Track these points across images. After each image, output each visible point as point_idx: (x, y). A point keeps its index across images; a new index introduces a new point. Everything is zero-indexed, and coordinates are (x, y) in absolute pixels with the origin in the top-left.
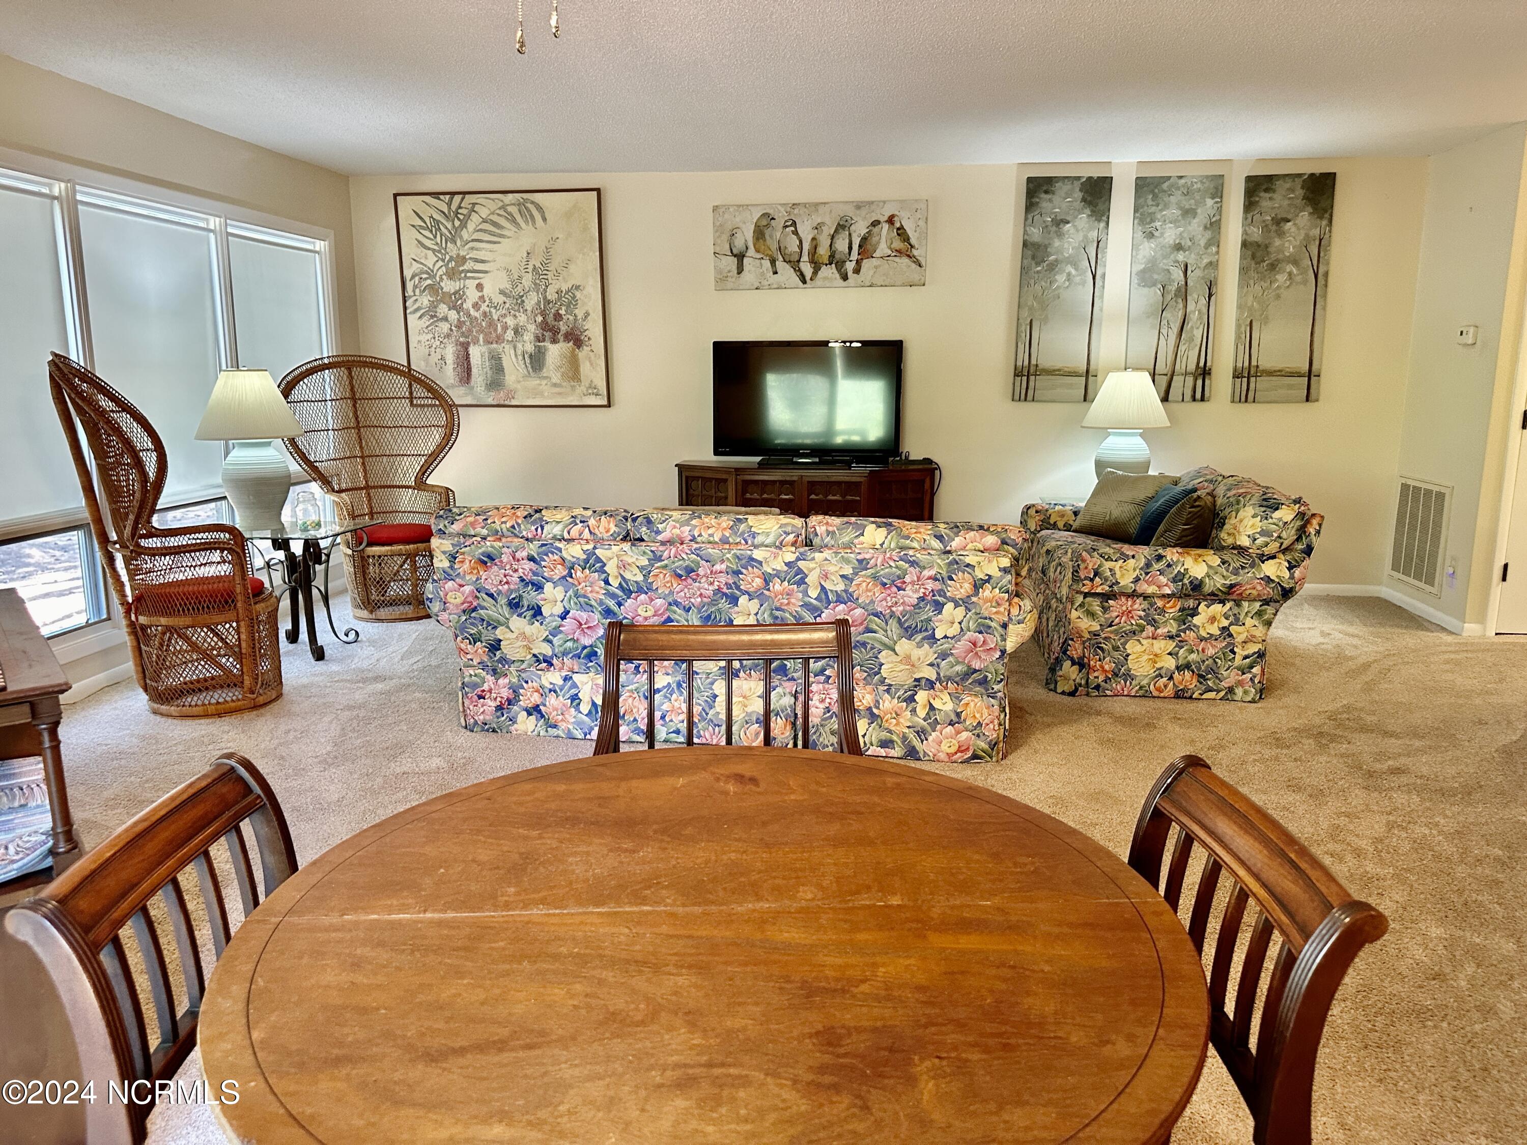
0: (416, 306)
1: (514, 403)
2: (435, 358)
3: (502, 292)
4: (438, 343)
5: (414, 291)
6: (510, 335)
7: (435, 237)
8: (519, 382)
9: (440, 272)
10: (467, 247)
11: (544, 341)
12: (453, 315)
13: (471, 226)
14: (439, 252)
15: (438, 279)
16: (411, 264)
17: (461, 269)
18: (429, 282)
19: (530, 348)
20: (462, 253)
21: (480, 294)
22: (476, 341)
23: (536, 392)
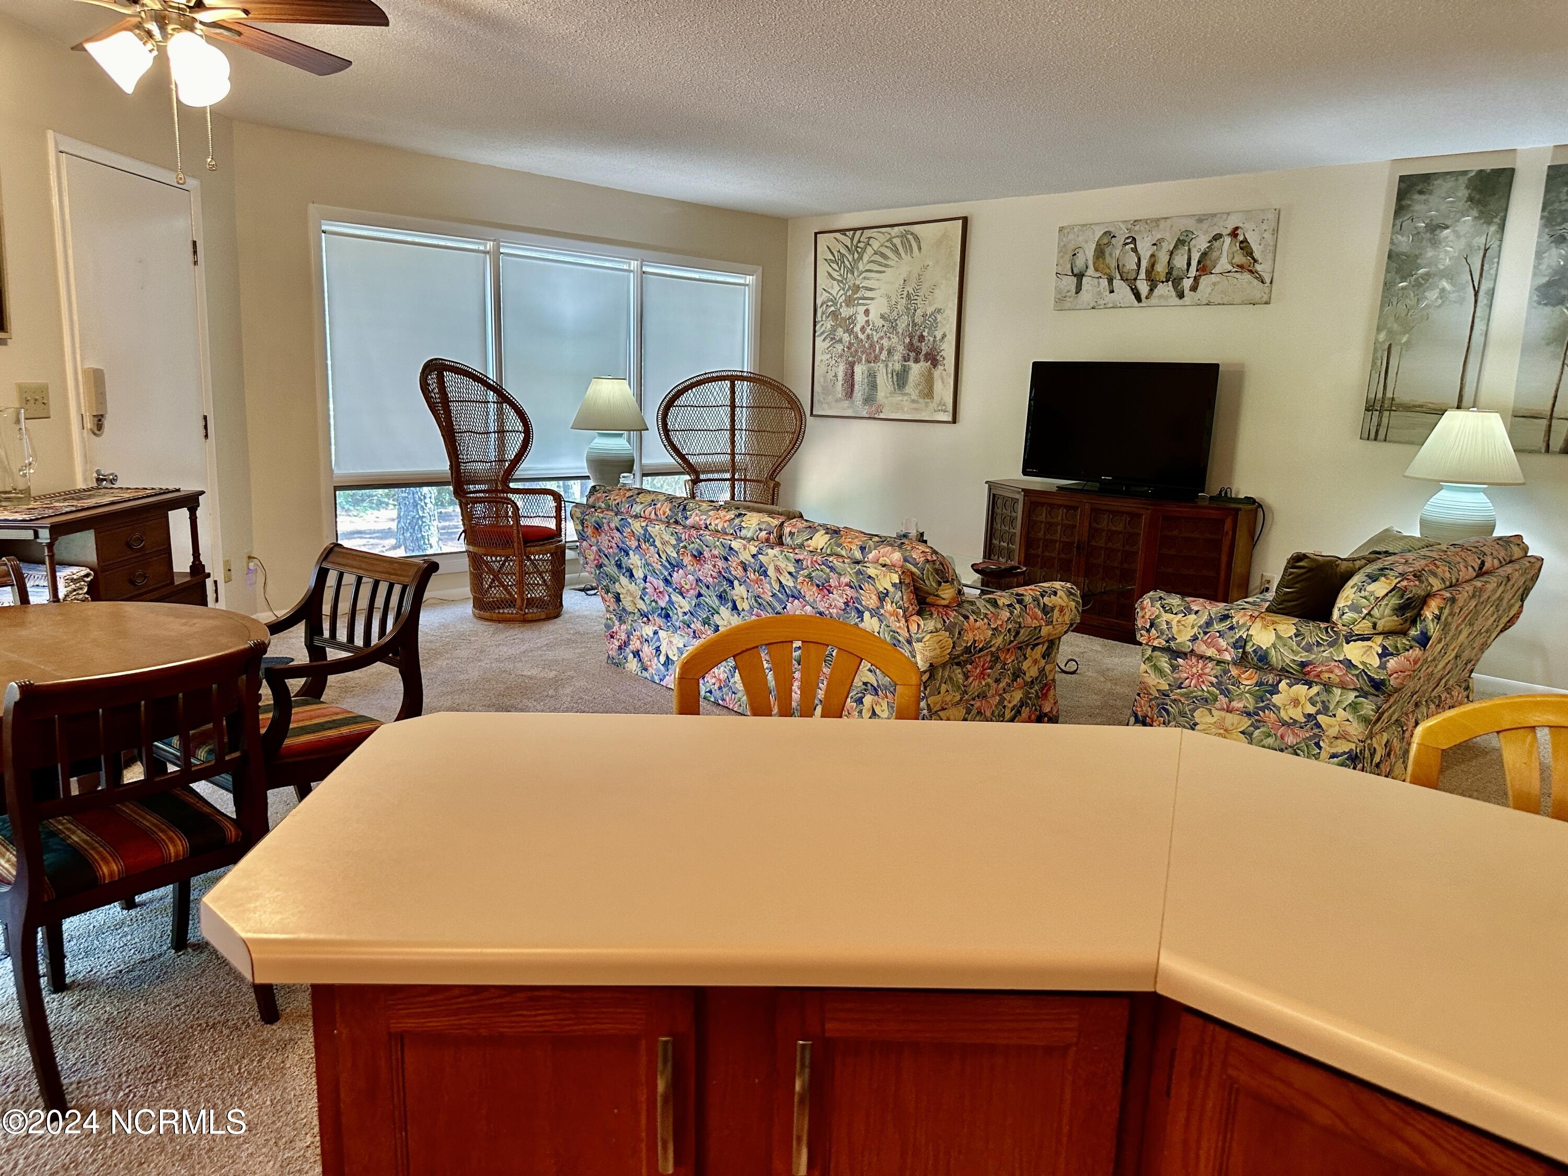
0: (821, 331)
1: (882, 416)
2: (830, 375)
3: (882, 317)
4: (834, 362)
5: (822, 317)
6: (884, 356)
7: (840, 269)
8: (887, 397)
9: (841, 300)
10: (861, 277)
11: (909, 360)
12: (846, 338)
13: (866, 258)
14: (842, 282)
15: (839, 306)
16: (822, 293)
17: (855, 296)
18: (832, 309)
19: (898, 367)
20: (857, 282)
21: (867, 319)
22: (860, 361)
23: (899, 407)
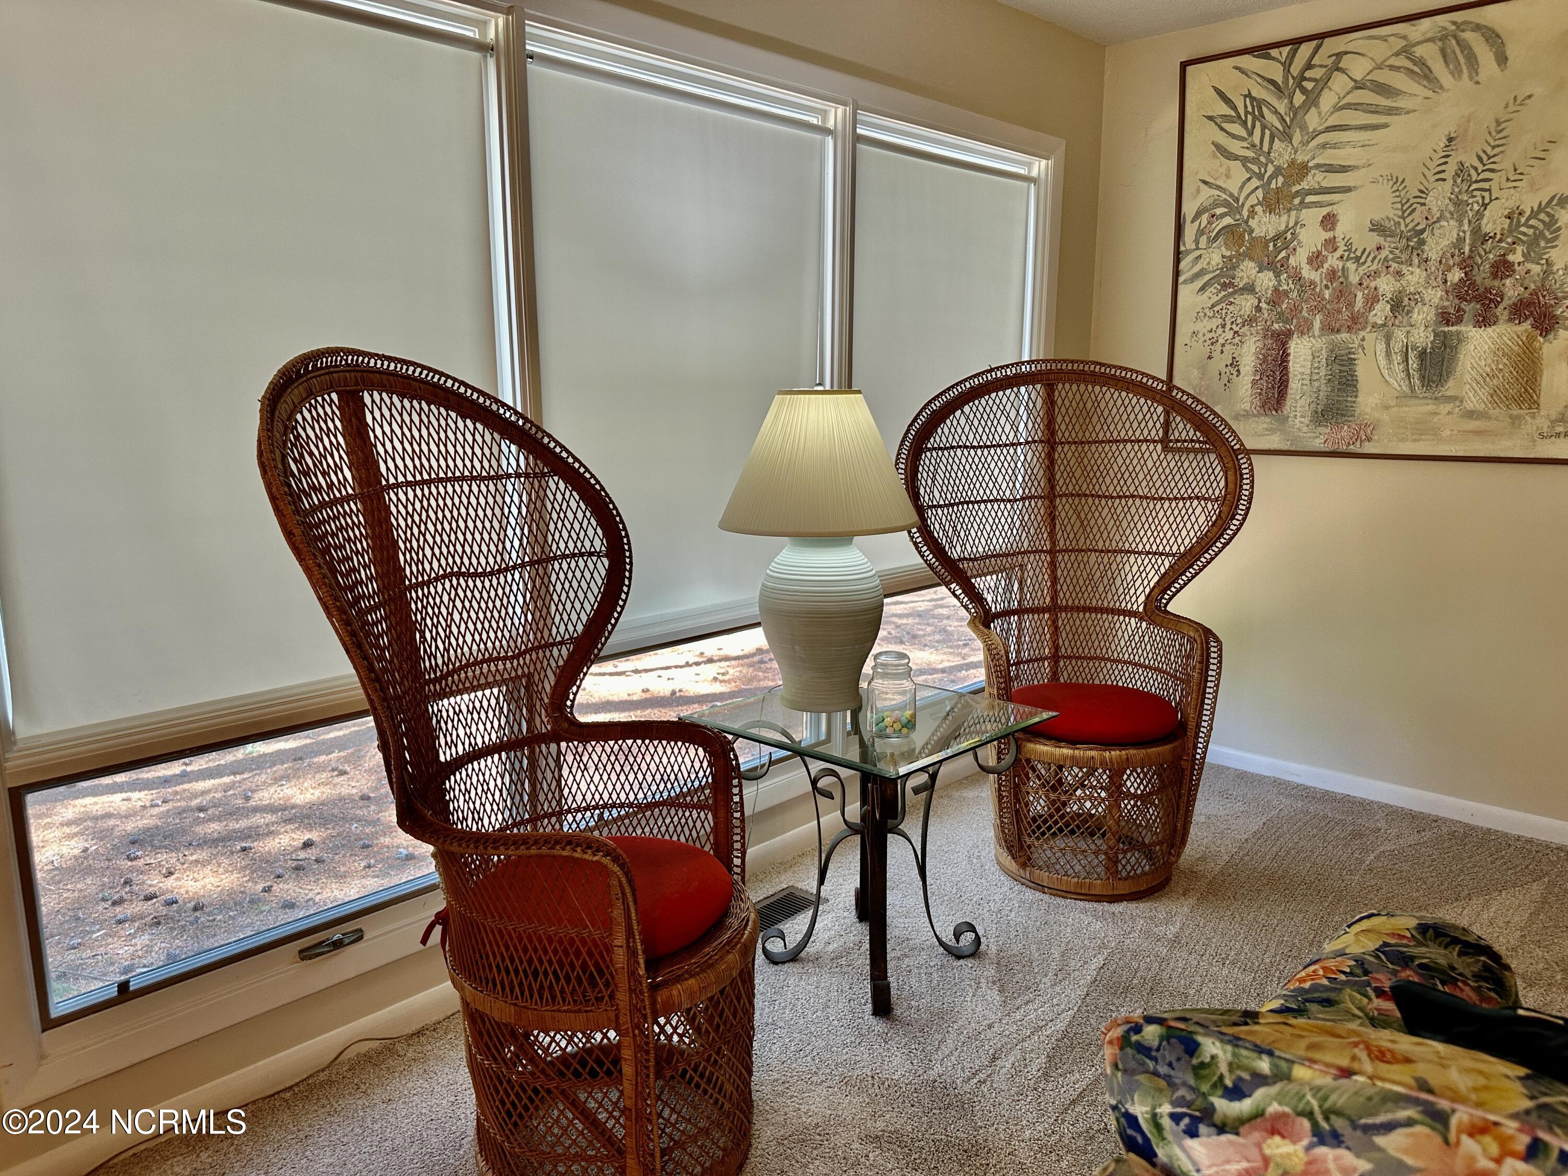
0: (1196, 269)
1: (1369, 448)
2: (1220, 362)
3: (1377, 228)
4: (1229, 335)
5: (1197, 242)
6: (1381, 311)
7: (1251, 134)
8: (1387, 408)
9: (1253, 200)
10: (1313, 144)
11: (1459, 320)
12: (1266, 281)
13: (1327, 100)
14: (1255, 161)
15: (1245, 213)
16: (1198, 191)
17: (1294, 189)
18: (1228, 220)
19: (1422, 337)
20: (1301, 158)
21: (1329, 235)
22: (1305, 329)
23: (1422, 429)
